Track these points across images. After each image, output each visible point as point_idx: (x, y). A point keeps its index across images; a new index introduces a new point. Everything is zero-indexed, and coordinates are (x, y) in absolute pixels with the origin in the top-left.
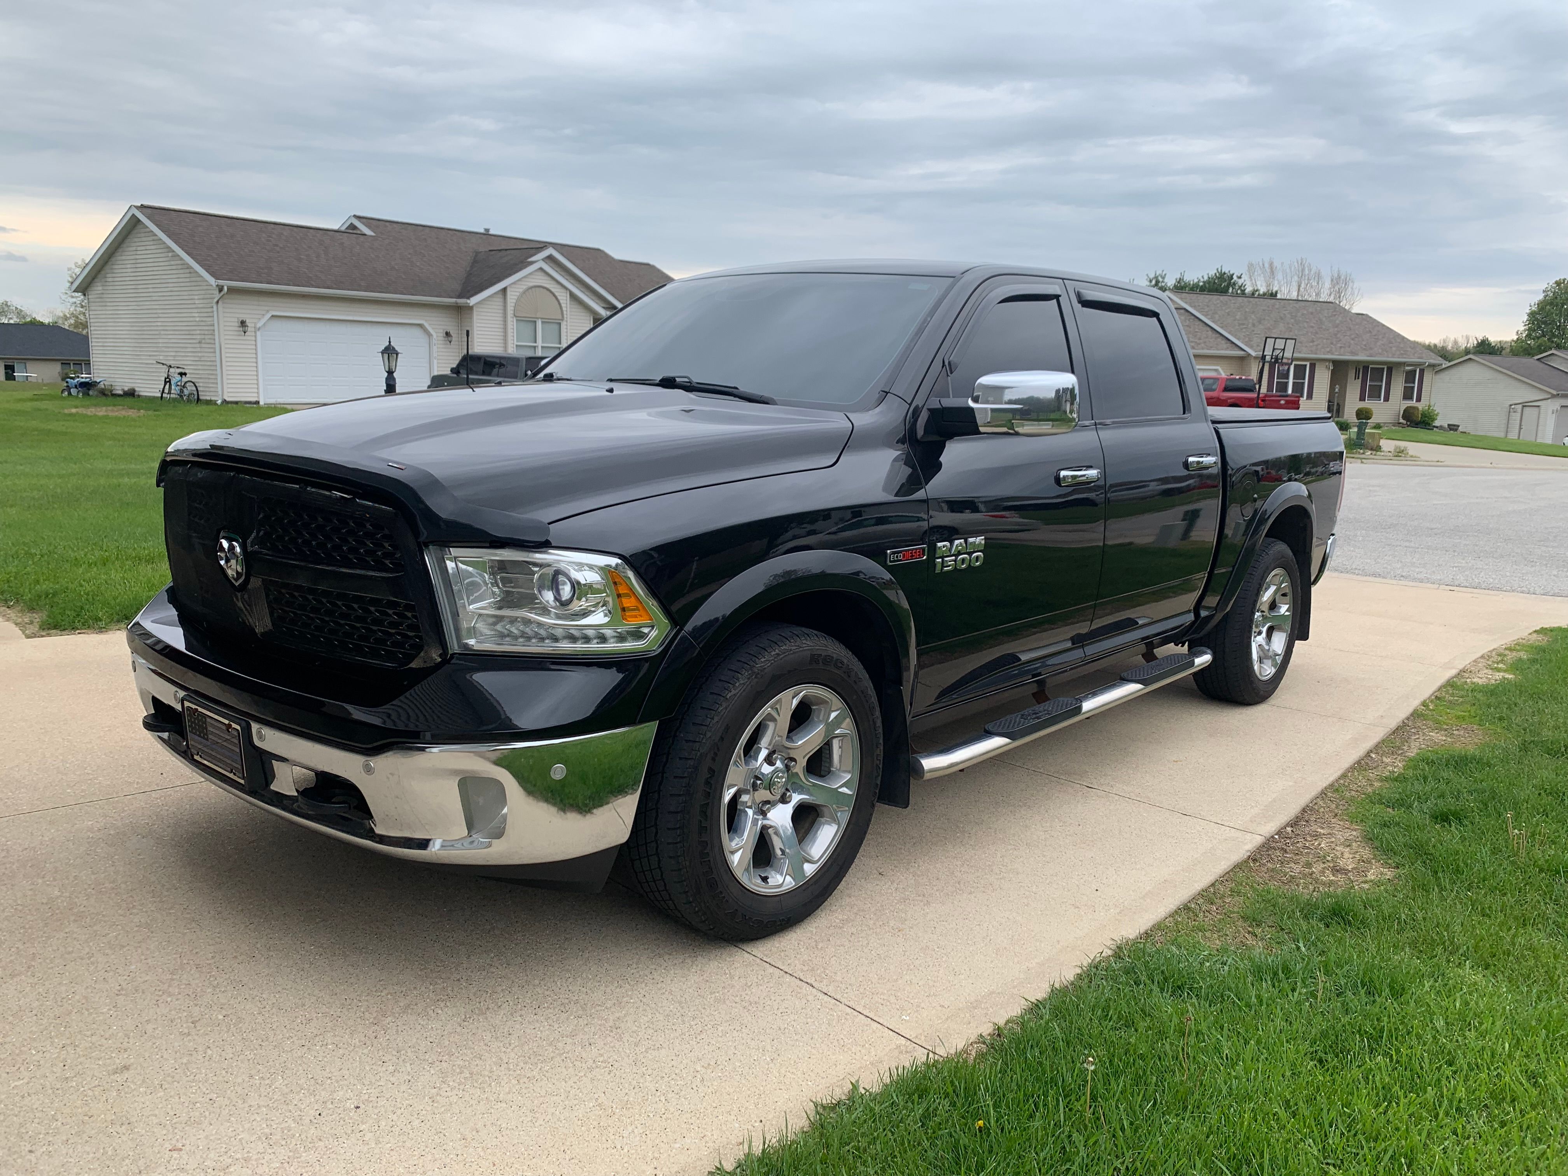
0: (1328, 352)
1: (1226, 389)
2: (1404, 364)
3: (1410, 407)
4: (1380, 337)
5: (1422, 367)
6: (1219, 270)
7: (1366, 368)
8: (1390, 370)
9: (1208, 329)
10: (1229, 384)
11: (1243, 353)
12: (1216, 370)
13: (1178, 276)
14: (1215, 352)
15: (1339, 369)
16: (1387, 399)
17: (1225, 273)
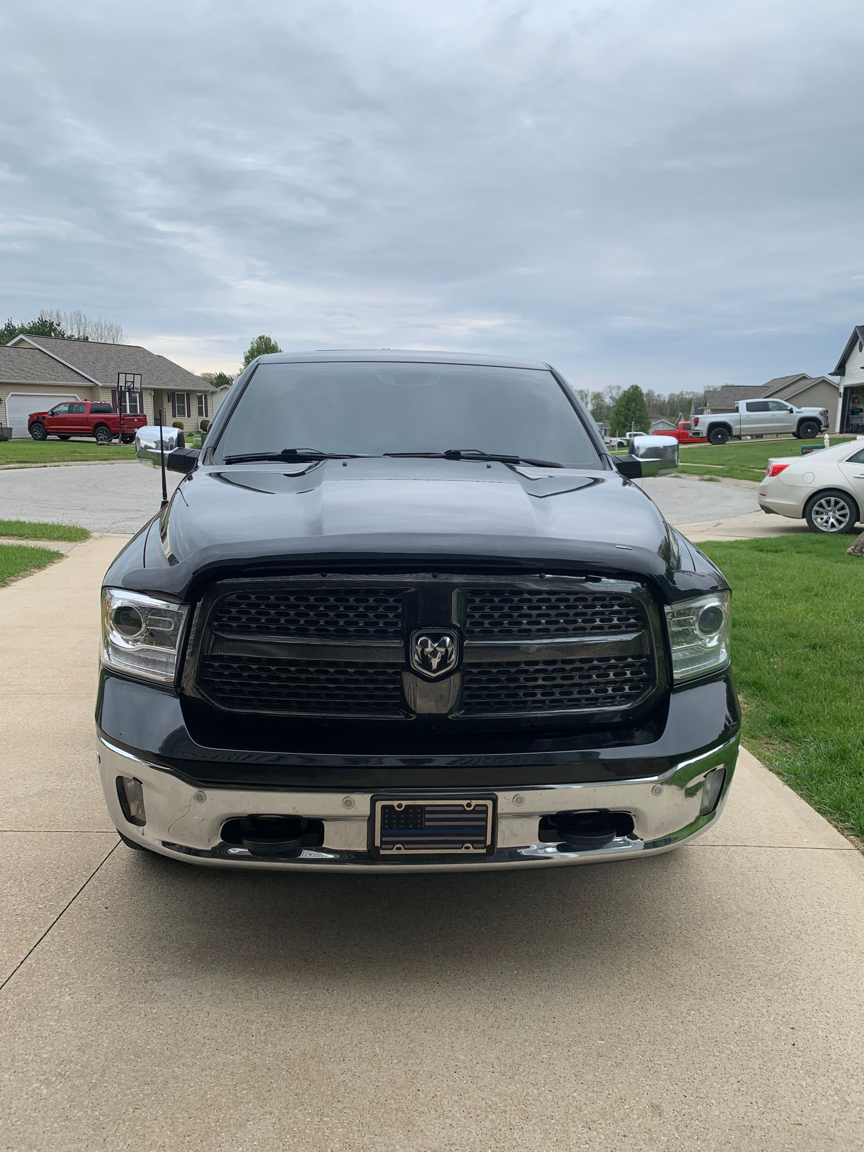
0: (149, 383)
1: (92, 412)
2: (195, 391)
3: (205, 420)
4: (178, 372)
5: (205, 394)
6: (41, 319)
7: (173, 394)
8: (188, 395)
9: (62, 365)
10: (94, 407)
11: (92, 383)
12: (74, 397)
13: (7, 322)
14: (70, 383)
15: (158, 394)
16: (189, 416)
17: (46, 321)
